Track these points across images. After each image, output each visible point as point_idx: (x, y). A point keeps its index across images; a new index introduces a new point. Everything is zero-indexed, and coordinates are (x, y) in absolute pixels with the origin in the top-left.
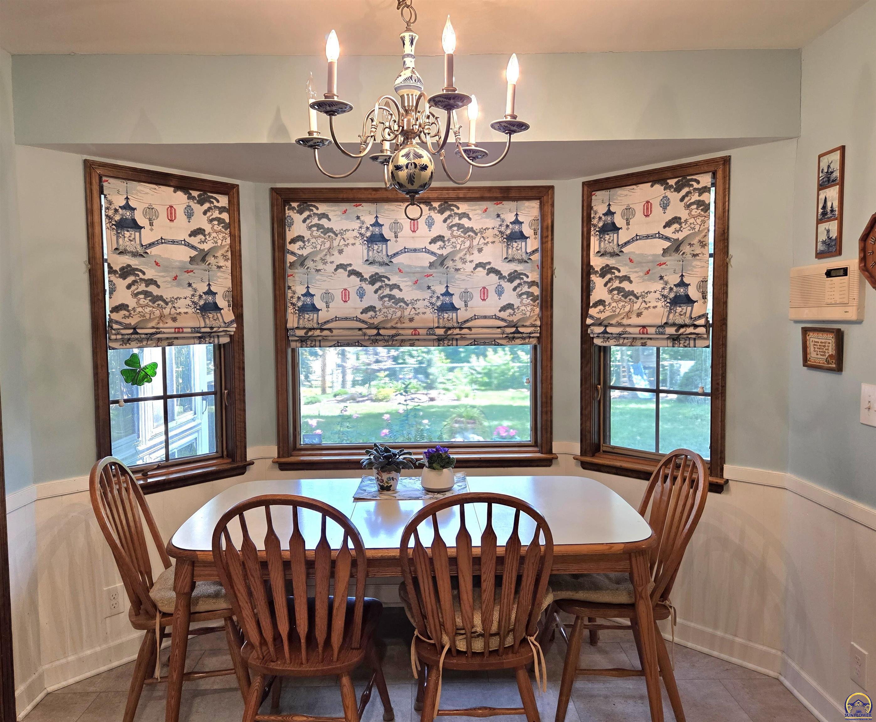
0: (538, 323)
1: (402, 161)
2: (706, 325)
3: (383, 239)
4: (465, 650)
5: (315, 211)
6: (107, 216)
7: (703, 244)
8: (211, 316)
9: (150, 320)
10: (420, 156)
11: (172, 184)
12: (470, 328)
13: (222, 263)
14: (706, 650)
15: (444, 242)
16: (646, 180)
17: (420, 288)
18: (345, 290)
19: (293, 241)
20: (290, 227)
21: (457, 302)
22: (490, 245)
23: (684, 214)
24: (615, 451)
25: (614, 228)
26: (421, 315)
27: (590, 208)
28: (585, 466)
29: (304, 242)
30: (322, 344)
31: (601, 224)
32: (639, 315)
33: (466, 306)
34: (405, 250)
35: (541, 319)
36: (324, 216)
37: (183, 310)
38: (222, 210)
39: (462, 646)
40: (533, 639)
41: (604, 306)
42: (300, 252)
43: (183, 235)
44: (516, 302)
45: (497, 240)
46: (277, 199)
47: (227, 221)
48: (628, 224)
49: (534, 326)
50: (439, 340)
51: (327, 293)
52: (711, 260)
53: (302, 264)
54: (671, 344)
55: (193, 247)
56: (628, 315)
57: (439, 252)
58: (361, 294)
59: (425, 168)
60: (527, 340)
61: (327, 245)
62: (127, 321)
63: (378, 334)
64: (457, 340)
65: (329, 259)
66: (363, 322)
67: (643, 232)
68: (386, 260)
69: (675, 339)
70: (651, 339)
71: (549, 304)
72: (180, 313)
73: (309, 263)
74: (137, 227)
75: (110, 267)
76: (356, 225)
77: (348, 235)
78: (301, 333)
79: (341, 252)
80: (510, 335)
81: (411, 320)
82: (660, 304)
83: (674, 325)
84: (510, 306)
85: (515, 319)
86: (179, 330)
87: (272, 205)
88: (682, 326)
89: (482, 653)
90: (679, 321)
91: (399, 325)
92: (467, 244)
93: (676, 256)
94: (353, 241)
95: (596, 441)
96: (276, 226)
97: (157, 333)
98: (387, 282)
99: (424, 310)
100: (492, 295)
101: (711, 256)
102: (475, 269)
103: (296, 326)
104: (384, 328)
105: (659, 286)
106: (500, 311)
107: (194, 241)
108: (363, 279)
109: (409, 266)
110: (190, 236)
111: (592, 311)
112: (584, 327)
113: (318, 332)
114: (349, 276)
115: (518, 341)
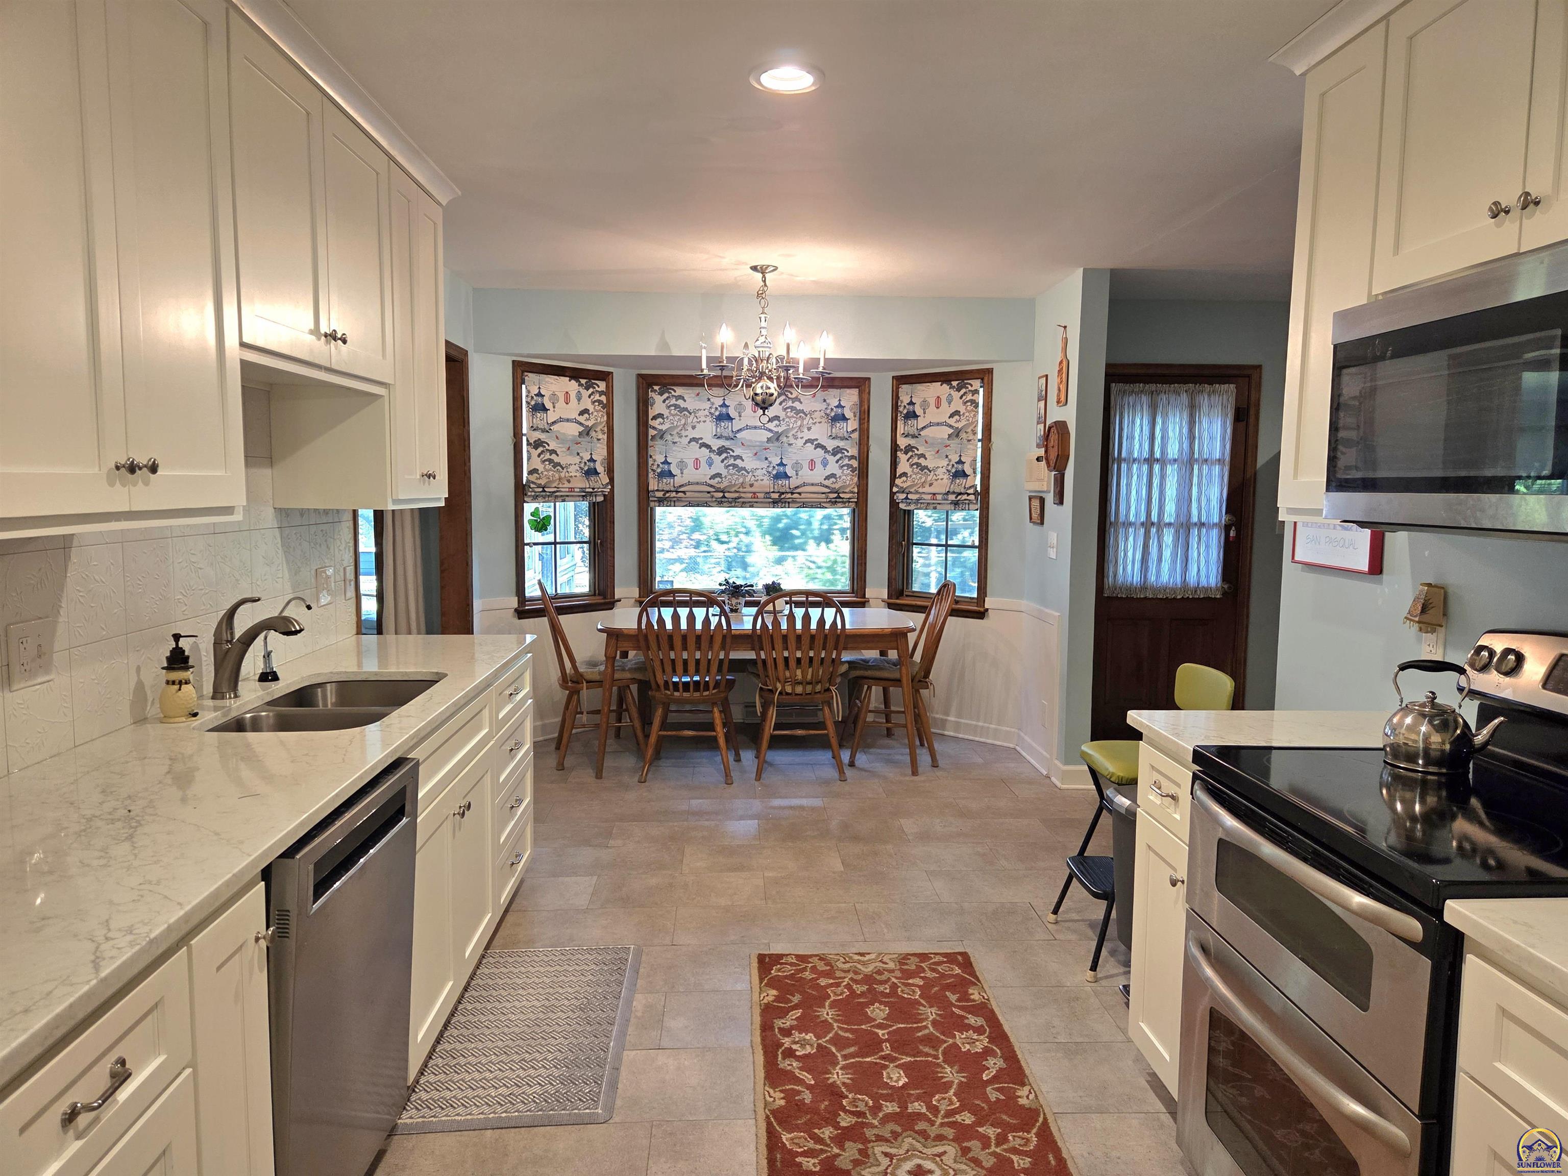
0: (856, 490)
1: (759, 391)
2: (976, 493)
3: (729, 418)
4: (790, 692)
5: (673, 393)
6: (527, 402)
7: (975, 433)
8: (592, 479)
9: (553, 481)
10: (769, 388)
11: (567, 374)
12: (800, 494)
13: (600, 436)
14: (971, 738)
15: (779, 421)
16: (937, 380)
17: (759, 459)
18: (697, 459)
19: (654, 418)
20: (652, 406)
21: (790, 471)
22: (817, 424)
23: (962, 409)
24: (915, 594)
25: (914, 416)
26: (760, 481)
27: (898, 397)
28: (891, 606)
29: (663, 419)
30: (676, 504)
31: (905, 412)
32: (931, 485)
33: (797, 475)
34: (747, 427)
35: (858, 487)
36: (681, 397)
37: (573, 474)
38: (601, 393)
39: (789, 689)
40: (834, 688)
41: (907, 477)
42: (660, 427)
43: (574, 415)
44: (838, 472)
45: (824, 420)
46: (643, 384)
47: (605, 402)
48: (925, 413)
49: (853, 492)
50: (774, 503)
51: (682, 462)
52: (980, 444)
53: (661, 437)
54: (953, 508)
55: (581, 424)
56: (923, 486)
57: (776, 429)
58: (710, 463)
59: (772, 395)
60: (847, 504)
61: (683, 422)
62: (539, 482)
63: (724, 497)
64: (789, 503)
65: (684, 433)
66: (712, 486)
67: (934, 420)
68: (731, 435)
69: (956, 504)
70: (939, 504)
71: (865, 474)
72: (571, 476)
73: (668, 437)
74: (545, 410)
75: (528, 440)
76: (707, 405)
77: (700, 414)
78: (660, 494)
79: (694, 427)
80: (833, 500)
81: (751, 485)
82: (946, 477)
83: (954, 493)
84: (833, 475)
85: (837, 486)
86: (572, 489)
87: (638, 388)
88: (960, 494)
89: (801, 695)
90: (957, 490)
91: (741, 490)
92: (799, 423)
93: (957, 441)
94: (704, 419)
95: (901, 587)
96: (641, 405)
97: (557, 491)
98: (732, 453)
99: (762, 478)
100: (819, 466)
101: (979, 440)
102: (805, 444)
103: (656, 488)
104: (729, 492)
105: (945, 462)
106: (825, 479)
107: (582, 419)
108: (711, 451)
109: (750, 441)
110: (579, 415)
111: (898, 481)
112: (892, 494)
113: (674, 494)
114: (700, 448)
115: (839, 505)
